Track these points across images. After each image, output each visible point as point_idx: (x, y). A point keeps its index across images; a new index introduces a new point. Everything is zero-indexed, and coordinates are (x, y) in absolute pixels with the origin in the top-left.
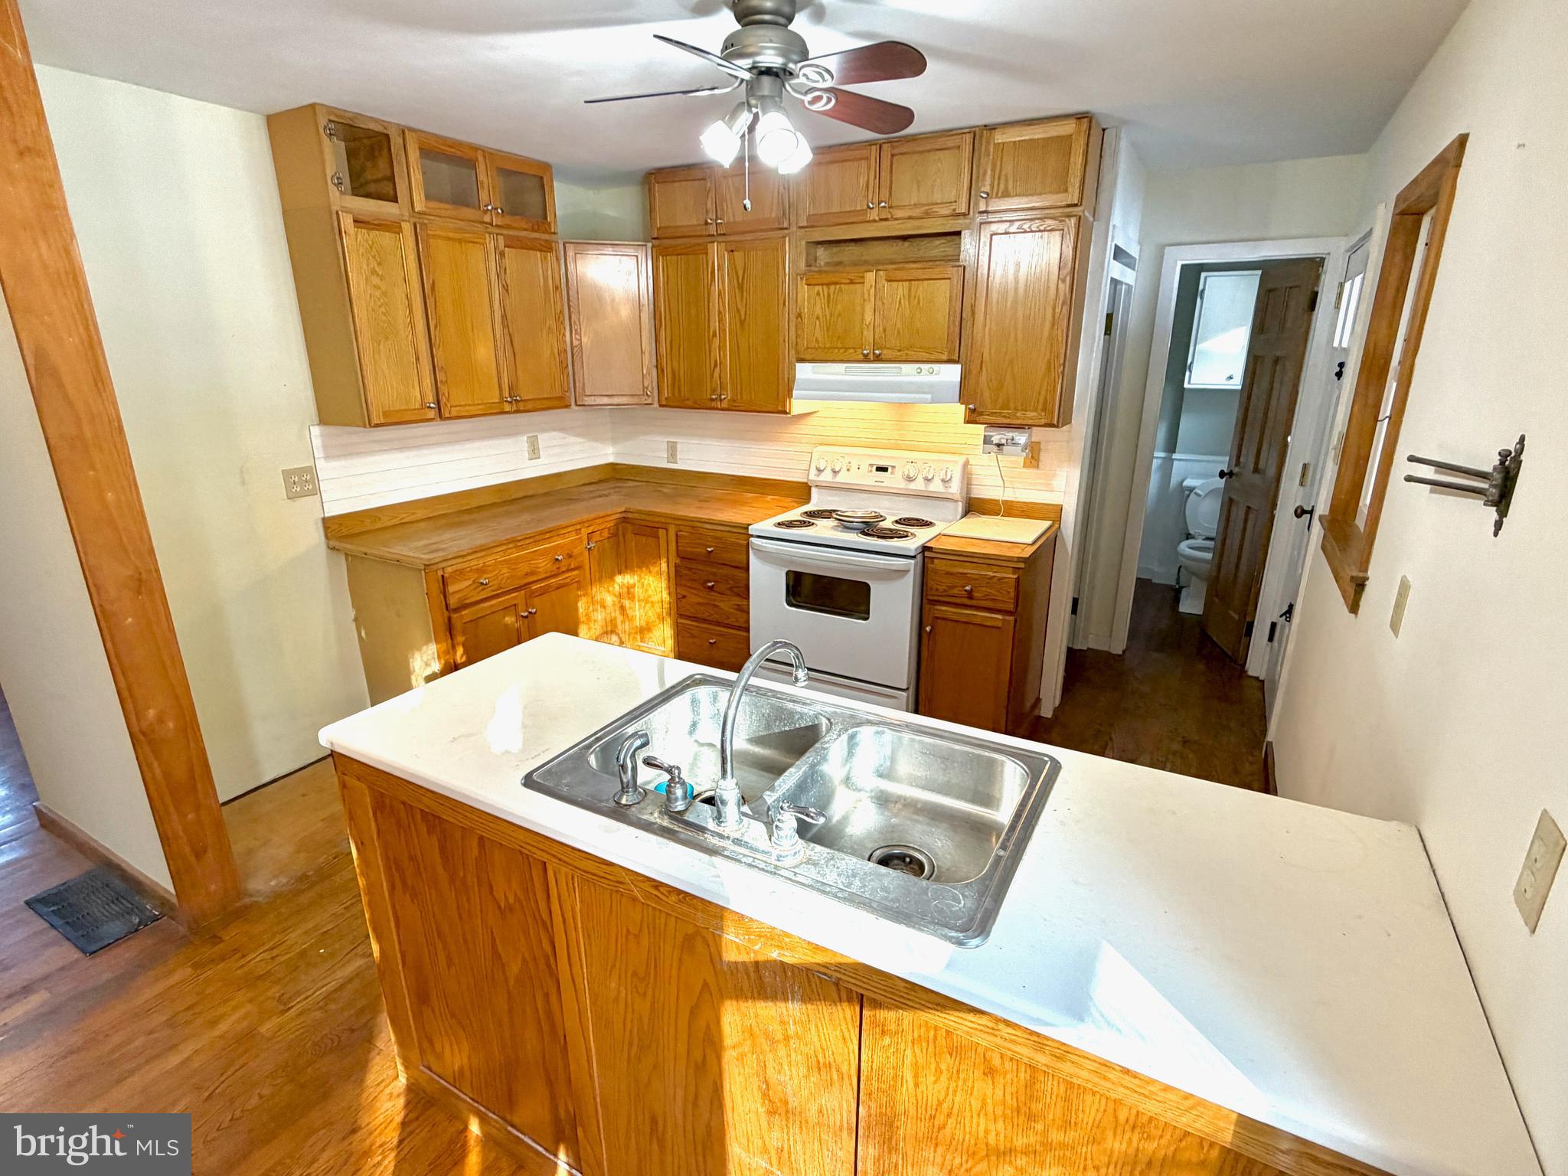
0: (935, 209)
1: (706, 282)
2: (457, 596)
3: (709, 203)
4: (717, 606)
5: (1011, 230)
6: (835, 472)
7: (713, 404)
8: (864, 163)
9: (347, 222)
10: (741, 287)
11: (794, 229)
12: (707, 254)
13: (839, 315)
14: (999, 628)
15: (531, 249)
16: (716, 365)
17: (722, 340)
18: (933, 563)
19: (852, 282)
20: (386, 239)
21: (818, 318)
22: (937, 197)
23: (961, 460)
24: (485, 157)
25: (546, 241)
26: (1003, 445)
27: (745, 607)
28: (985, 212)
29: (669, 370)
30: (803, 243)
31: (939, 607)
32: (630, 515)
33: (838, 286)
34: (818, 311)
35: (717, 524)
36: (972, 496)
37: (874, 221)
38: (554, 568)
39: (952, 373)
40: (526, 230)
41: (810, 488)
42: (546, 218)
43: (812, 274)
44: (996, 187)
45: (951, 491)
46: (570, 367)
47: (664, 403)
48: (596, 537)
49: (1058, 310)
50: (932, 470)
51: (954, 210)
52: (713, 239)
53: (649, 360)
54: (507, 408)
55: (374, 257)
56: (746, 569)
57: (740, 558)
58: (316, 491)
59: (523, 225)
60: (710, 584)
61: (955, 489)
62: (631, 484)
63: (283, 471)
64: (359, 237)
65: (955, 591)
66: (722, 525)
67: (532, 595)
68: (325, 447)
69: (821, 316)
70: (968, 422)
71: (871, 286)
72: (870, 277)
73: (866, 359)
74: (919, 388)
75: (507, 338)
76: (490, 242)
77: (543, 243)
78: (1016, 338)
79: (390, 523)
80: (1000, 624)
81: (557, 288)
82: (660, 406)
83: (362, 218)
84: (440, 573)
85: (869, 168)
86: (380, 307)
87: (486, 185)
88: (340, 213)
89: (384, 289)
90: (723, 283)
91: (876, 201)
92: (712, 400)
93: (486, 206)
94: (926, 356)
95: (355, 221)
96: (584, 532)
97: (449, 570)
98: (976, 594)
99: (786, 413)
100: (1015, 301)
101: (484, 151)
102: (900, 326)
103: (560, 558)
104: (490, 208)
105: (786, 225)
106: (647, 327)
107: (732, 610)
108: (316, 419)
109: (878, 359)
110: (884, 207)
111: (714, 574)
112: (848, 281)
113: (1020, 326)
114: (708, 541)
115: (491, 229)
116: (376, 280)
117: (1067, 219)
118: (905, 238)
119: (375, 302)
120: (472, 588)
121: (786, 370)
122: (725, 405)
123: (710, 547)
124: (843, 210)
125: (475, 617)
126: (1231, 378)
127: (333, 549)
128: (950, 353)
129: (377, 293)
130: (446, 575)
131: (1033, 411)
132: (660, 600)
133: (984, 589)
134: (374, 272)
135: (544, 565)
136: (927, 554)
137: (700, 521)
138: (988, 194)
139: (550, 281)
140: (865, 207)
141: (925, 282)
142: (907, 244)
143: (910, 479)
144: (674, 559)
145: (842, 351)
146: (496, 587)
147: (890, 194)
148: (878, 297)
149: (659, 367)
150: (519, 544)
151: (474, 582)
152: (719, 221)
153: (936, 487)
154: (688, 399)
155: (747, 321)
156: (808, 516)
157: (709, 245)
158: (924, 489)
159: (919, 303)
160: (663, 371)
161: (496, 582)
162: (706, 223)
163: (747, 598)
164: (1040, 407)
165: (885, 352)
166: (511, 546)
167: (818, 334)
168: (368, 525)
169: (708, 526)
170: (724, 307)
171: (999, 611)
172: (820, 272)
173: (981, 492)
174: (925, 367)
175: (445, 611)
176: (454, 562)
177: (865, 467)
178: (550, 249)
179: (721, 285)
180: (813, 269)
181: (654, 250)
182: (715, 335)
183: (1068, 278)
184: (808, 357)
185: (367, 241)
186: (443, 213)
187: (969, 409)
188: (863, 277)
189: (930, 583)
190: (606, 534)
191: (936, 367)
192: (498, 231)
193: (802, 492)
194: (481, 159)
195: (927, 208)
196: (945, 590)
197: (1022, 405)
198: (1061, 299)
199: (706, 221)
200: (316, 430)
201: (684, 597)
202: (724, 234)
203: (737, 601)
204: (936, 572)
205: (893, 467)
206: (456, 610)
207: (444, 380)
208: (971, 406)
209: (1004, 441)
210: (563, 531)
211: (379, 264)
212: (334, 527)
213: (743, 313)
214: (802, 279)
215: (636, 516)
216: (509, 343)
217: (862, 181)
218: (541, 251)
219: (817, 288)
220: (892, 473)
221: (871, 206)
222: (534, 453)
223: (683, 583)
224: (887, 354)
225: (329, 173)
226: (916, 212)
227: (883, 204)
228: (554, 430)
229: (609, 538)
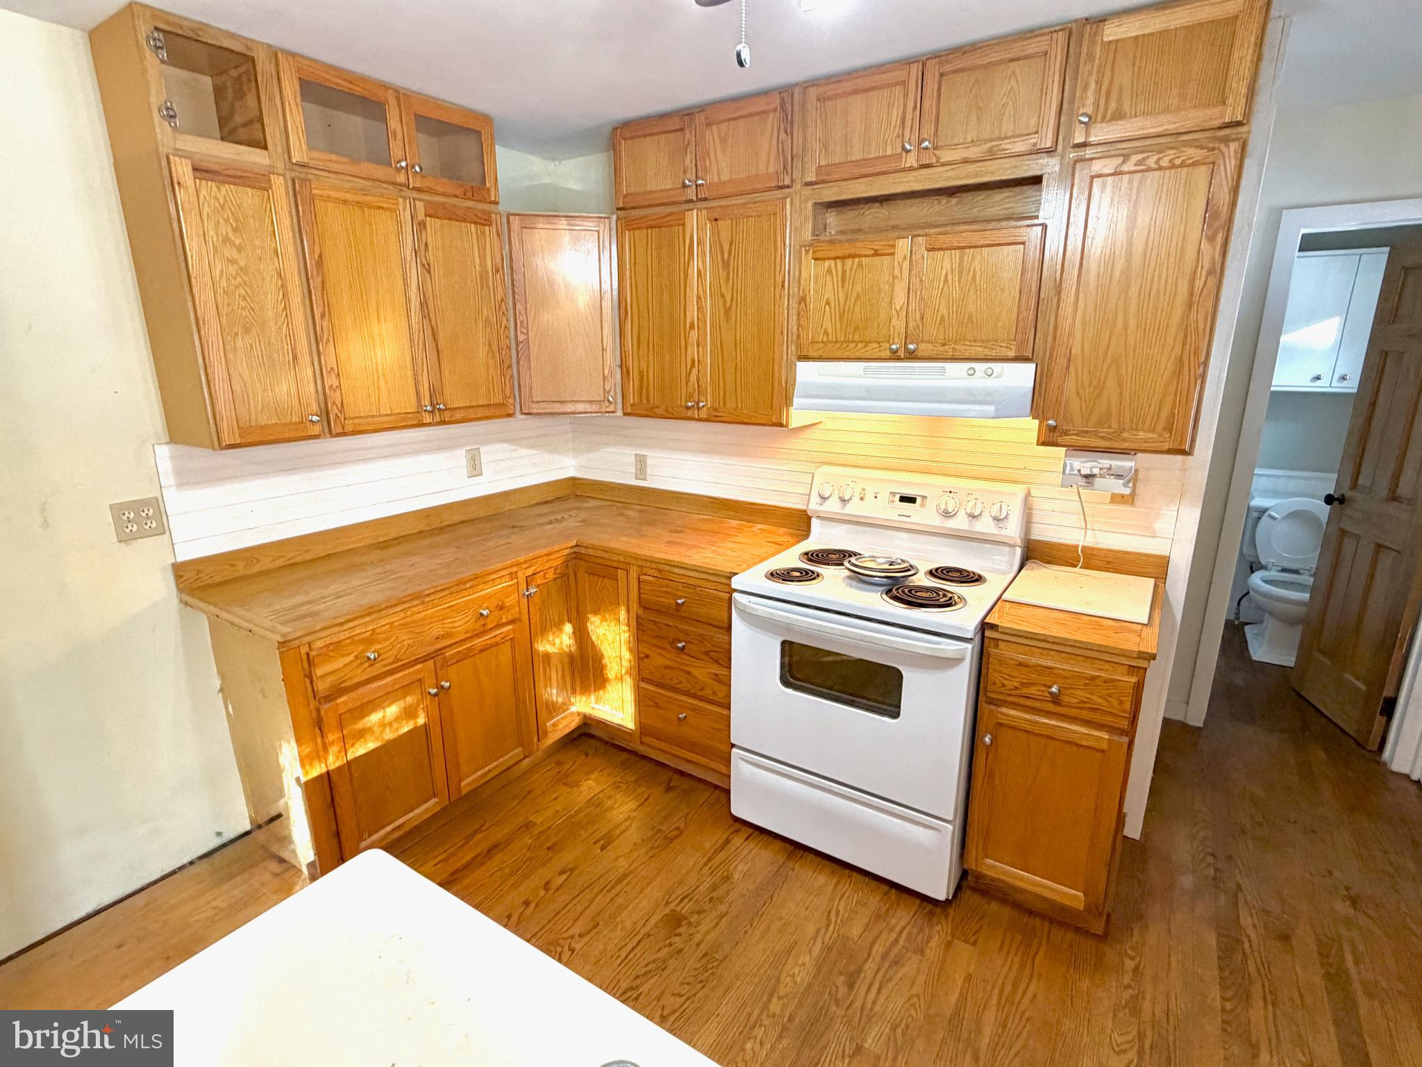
0: (1005, 145)
1: (682, 261)
2: (330, 679)
3: (687, 161)
4: (689, 673)
5: (1125, 168)
6: (844, 501)
7: (689, 413)
8: (898, 90)
9: (183, 170)
10: (726, 265)
11: (798, 186)
12: (684, 225)
13: (858, 297)
14: (1103, 751)
15: (465, 221)
16: (693, 366)
17: (702, 333)
18: (997, 646)
19: (876, 254)
20: (248, 197)
21: (828, 303)
22: (1007, 127)
23: (1020, 490)
24: (398, 100)
25: (484, 212)
26: (1094, 476)
27: (725, 680)
28: (1084, 145)
29: (636, 372)
30: (810, 205)
31: (1004, 710)
32: (583, 551)
33: (857, 260)
34: (829, 294)
35: (692, 570)
36: (1033, 537)
37: (911, 169)
38: (478, 625)
39: (1021, 376)
40: (456, 196)
41: (809, 518)
42: (484, 182)
43: (819, 247)
44: (1102, 106)
45: (1004, 532)
46: (515, 367)
47: (629, 411)
48: (539, 580)
49: (1199, 283)
50: (979, 504)
51: (1035, 145)
52: (690, 206)
53: (612, 358)
54: (428, 419)
55: (227, 221)
56: (729, 629)
57: (719, 614)
58: (162, 530)
59: (451, 190)
60: (680, 645)
61: (1013, 530)
62: (592, 503)
63: (111, 506)
64: (203, 192)
65: (1032, 691)
66: (696, 570)
67: (446, 663)
68: (178, 472)
69: (832, 299)
70: (1044, 444)
71: (905, 257)
72: (903, 245)
73: (894, 357)
74: (971, 397)
75: (428, 332)
76: (405, 209)
77: (479, 214)
78: (1126, 327)
79: (272, 566)
80: (1104, 746)
81: (497, 271)
82: (625, 414)
83: (205, 165)
84: (304, 650)
85: (906, 96)
86: (237, 287)
87: (399, 136)
88: (171, 157)
89: (242, 263)
90: (704, 262)
91: (915, 138)
92: (688, 408)
93: (399, 162)
94: (980, 351)
95: (195, 169)
96: (522, 575)
97: (319, 644)
98: (1066, 699)
99: (781, 425)
100: (1127, 272)
101: (397, 91)
102: (945, 312)
103: (485, 613)
104: (403, 164)
105: (787, 182)
106: (610, 316)
107: (708, 680)
108: (164, 436)
109: (912, 356)
110: (926, 148)
111: (687, 633)
112: (872, 252)
113: (1133, 308)
114: (678, 590)
115: (408, 193)
116: (229, 252)
117: (1222, 146)
118: (951, 192)
119: (228, 280)
120: (354, 665)
121: (784, 371)
122: (703, 414)
123: (681, 598)
124: (866, 157)
125: (358, 704)
126: (1318, 378)
127: (186, 604)
128: (1019, 348)
129: (232, 270)
130: (313, 653)
131: (1149, 431)
132: (618, 654)
133: (1079, 693)
134: (226, 240)
135: (461, 623)
136: (988, 633)
137: (669, 563)
138: (1090, 118)
139: (489, 262)
140: (899, 150)
141: (985, 250)
142: (954, 201)
143: (947, 514)
144: (634, 606)
145: (860, 345)
146: (390, 660)
147: (936, 131)
148: (914, 272)
149: (623, 366)
150: (427, 600)
151: (356, 657)
152: (700, 182)
153: (985, 526)
154: (658, 407)
155: (733, 311)
156: (810, 560)
157: (690, 213)
158: (966, 528)
159: (974, 278)
160: (628, 371)
161: (391, 653)
162: (684, 186)
163: (729, 668)
164: (1162, 424)
165: (923, 346)
166: (415, 603)
167: (828, 325)
168: (241, 569)
169: (676, 570)
170: (705, 293)
171: (1101, 726)
172: (831, 242)
173: (1043, 533)
174: (980, 367)
175: (311, 698)
176: (324, 633)
177: (884, 496)
178: (488, 222)
179: (701, 265)
180: (821, 238)
181: (619, 222)
182: (692, 327)
183: (1220, 235)
184: (812, 354)
185: (216, 198)
186: (334, 167)
187: (1048, 426)
188: (893, 246)
189: (994, 675)
190: (551, 575)
191: (997, 367)
192: (416, 195)
193: (800, 523)
194: (392, 101)
195: (989, 145)
196: (1016, 688)
197: (1131, 421)
198: (1206, 266)
199: (684, 182)
200: (164, 451)
201: (647, 656)
202: (705, 199)
203: (715, 669)
204: (1002, 661)
205: (924, 497)
206: (330, 698)
207: (336, 384)
208: (1051, 422)
209: (1096, 471)
210: (494, 576)
211: (235, 230)
212: (187, 575)
213: (728, 299)
214: (807, 252)
215: (591, 552)
216: (431, 338)
217: (896, 114)
218: (475, 223)
219: (827, 263)
220: (922, 505)
221: (908, 147)
222: (475, 469)
223: (645, 638)
224: (925, 348)
225: (156, 99)
226: (973, 153)
227: (926, 144)
228: (502, 441)
229: (555, 579)
